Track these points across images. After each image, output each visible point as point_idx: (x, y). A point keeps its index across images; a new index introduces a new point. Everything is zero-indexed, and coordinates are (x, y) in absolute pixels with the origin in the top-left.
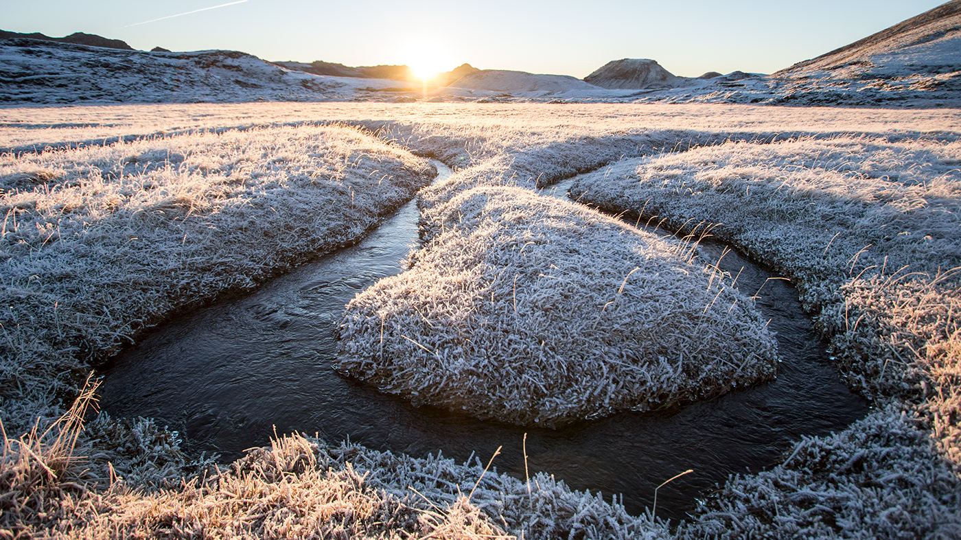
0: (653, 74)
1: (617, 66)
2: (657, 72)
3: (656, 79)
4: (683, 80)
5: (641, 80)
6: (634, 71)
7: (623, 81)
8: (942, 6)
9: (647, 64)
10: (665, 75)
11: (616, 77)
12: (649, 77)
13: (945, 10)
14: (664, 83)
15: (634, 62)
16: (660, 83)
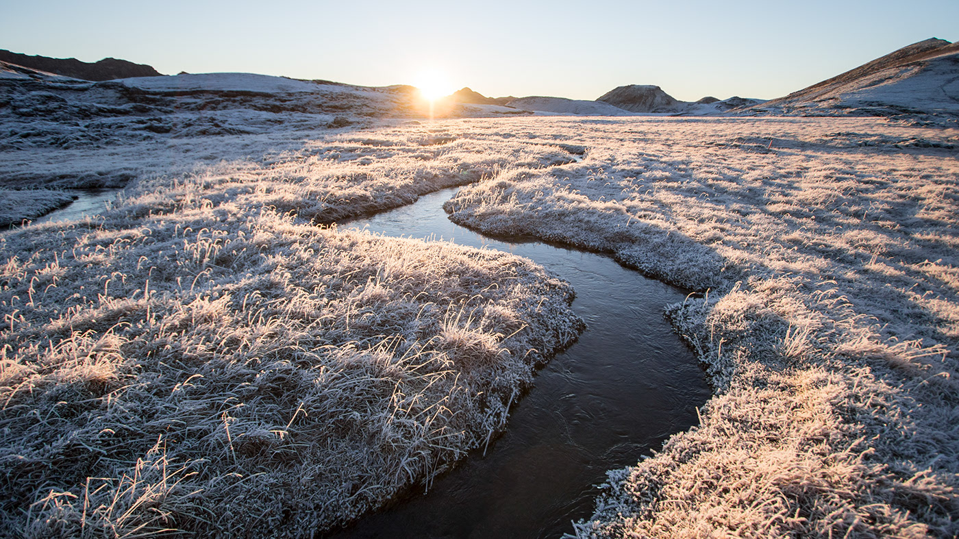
0: (658, 99)
1: (624, 92)
2: (662, 98)
3: (661, 104)
4: (686, 105)
5: (648, 105)
6: (641, 96)
7: (631, 105)
8: (899, 50)
9: (653, 90)
10: (669, 100)
11: (624, 102)
12: (655, 101)
13: (902, 53)
14: (670, 107)
15: (640, 88)
16: (666, 107)
